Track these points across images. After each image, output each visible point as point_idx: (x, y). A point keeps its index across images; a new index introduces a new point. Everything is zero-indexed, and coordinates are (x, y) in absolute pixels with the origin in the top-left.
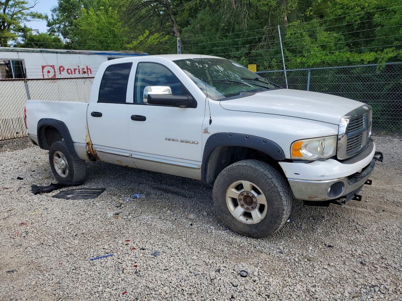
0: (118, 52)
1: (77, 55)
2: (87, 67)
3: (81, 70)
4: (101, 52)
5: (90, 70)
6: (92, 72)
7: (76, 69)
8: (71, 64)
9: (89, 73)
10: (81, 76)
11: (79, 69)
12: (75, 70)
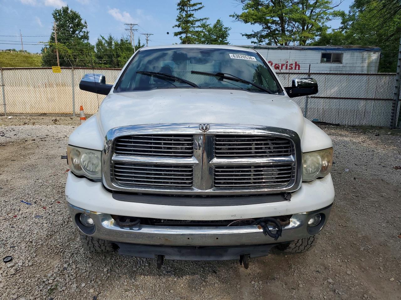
0: (336, 47)
1: (288, 50)
2: (296, 63)
3: (288, 66)
4: (315, 48)
5: (299, 66)
6: (300, 68)
7: (284, 65)
8: (281, 59)
9: (297, 68)
10: (287, 71)
11: (287, 65)
12: (282, 65)
